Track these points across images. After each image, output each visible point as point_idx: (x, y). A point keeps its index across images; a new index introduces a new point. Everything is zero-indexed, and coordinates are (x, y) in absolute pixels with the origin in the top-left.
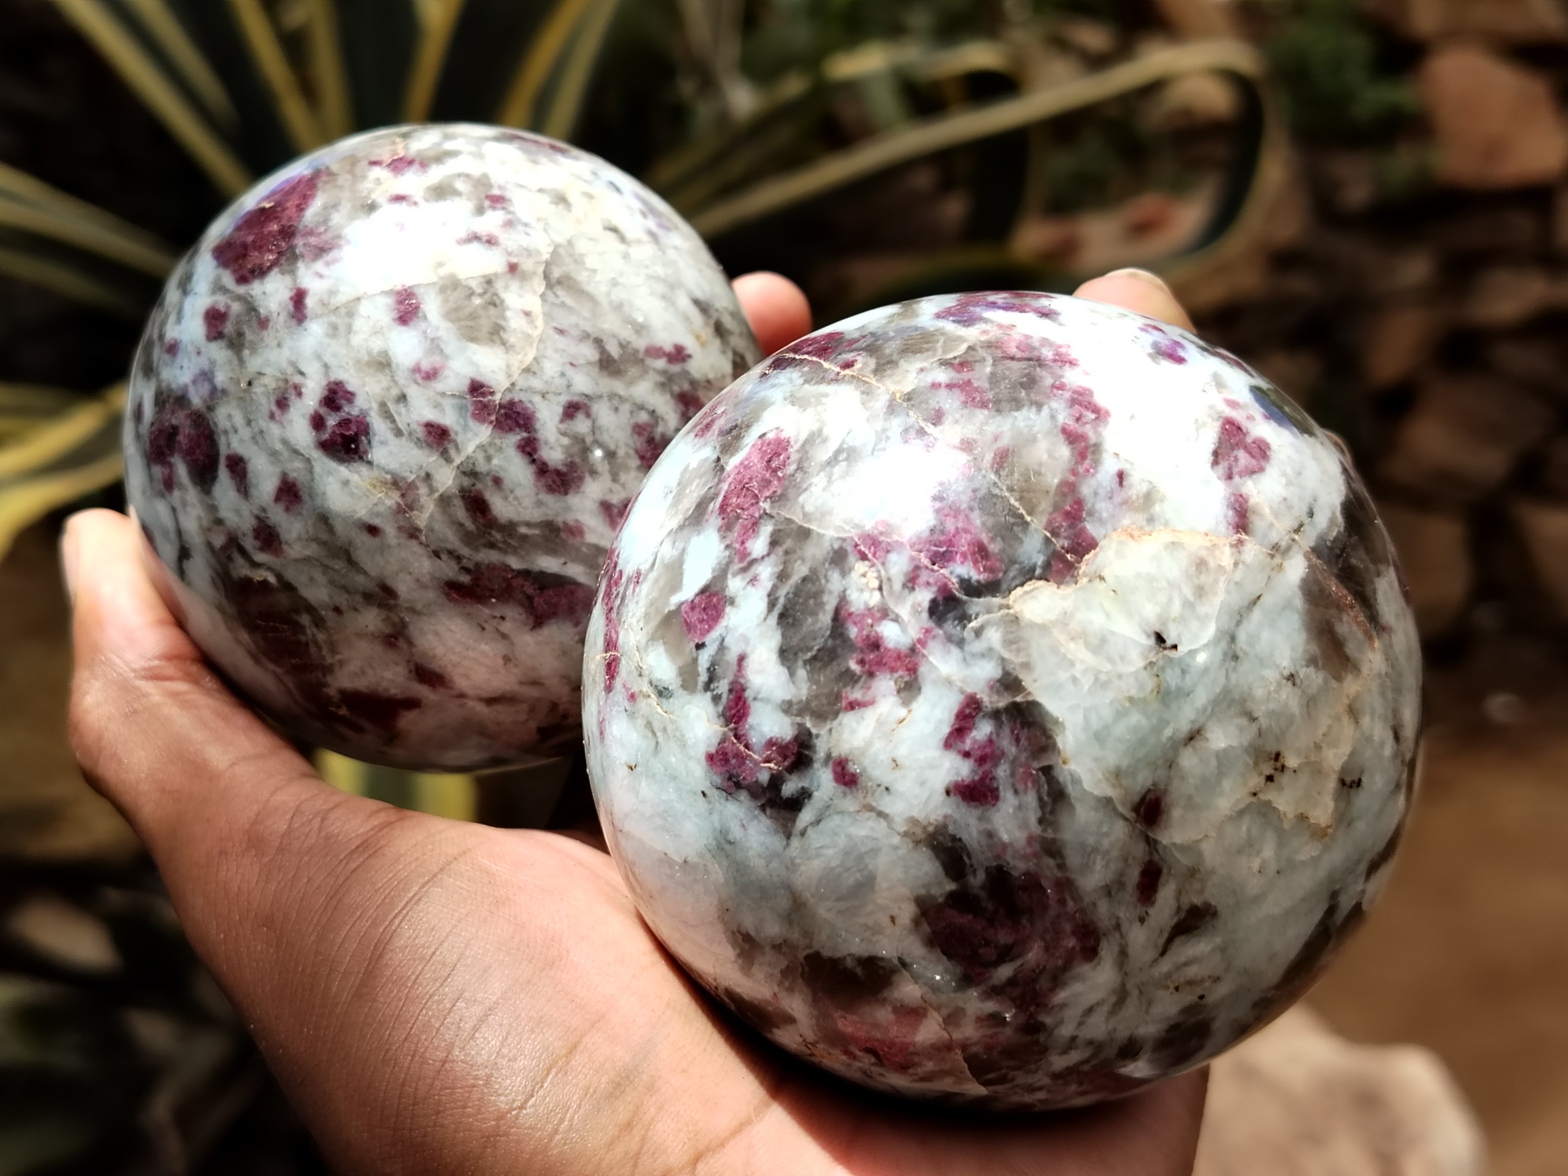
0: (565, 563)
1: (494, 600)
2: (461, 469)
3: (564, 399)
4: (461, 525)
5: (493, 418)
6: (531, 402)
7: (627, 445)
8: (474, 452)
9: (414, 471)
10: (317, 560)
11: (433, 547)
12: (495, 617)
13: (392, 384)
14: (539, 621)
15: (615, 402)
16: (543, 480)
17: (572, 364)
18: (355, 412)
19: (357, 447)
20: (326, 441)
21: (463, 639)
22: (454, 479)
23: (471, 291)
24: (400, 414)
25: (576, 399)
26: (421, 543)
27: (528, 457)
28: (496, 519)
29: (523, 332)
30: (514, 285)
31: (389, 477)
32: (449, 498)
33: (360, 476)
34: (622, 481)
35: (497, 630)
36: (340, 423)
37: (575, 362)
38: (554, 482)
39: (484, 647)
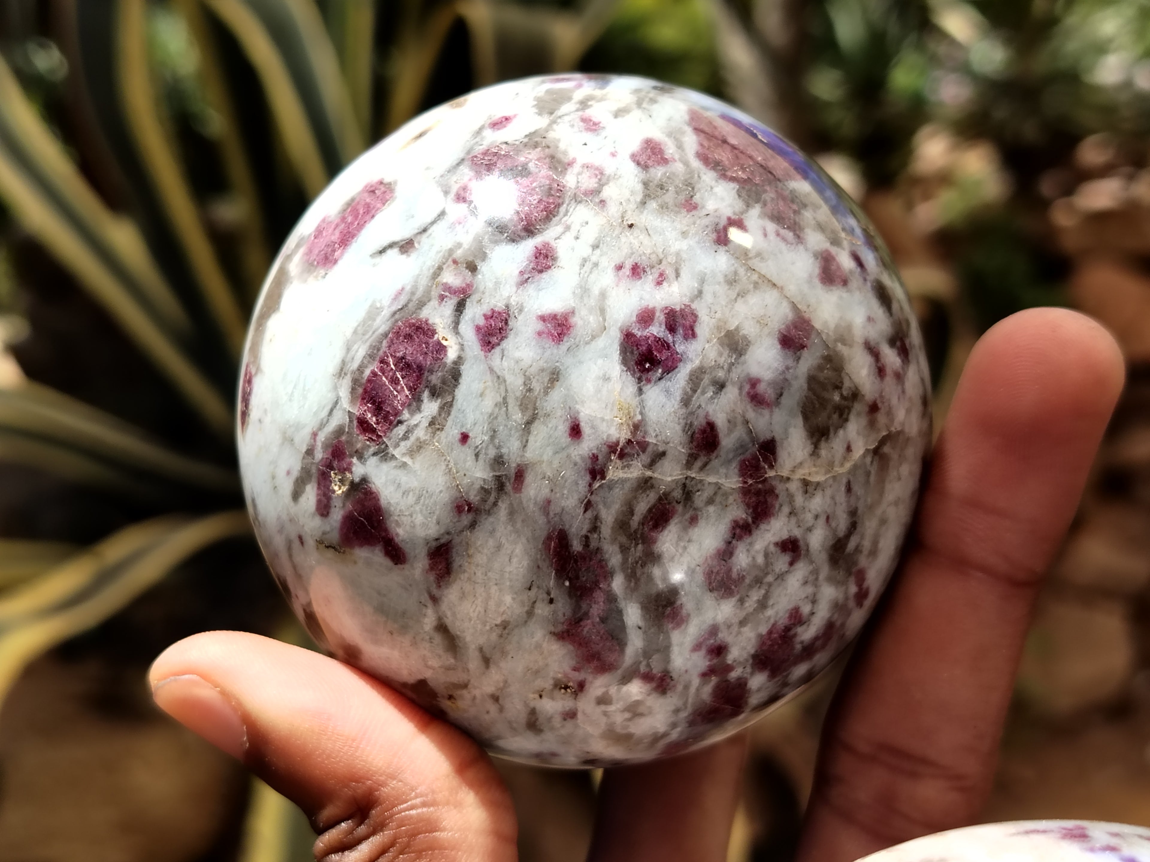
0: (640, 628)
1: (567, 583)
2: (687, 481)
3: (797, 533)
4: (632, 513)
5: (750, 482)
6: (781, 506)
7: (777, 613)
8: (709, 483)
9: (660, 438)
10: (506, 391)
11: (593, 498)
12: (548, 593)
13: (726, 367)
14: (565, 635)
15: (811, 578)
16: (715, 562)
17: (828, 518)
18: (680, 348)
19: (648, 370)
20: (633, 335)
21: (507, 575)
22: (673, 481)
23: (840, 385)
24: (703, 393)
25: (801, 543)
26: (590, 485)
27: (730, 535)
28: (654, 541)
29: (833, 456)
30: (864, 421)
31: (639, 417)
32: (652, 487)
33: (622, 389)
34: (743, 629)
35: (535, 602)
36: (660, 339)
37: (830, 520)
38: (718, 573)
39: (508, 599)
